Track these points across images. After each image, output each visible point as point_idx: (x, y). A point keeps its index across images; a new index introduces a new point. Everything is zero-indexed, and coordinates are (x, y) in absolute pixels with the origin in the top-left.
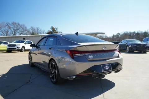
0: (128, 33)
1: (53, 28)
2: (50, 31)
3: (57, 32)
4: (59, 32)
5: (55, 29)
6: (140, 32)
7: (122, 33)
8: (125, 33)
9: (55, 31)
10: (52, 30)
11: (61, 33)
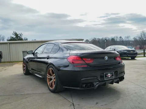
0: (97, 39)
1: (16, 34)
2: (13, 37)
3: (22, 39)
4: (24, 39)
5: (19, 36)
6: (107, 39)
7: (90, 39)
8: (93, 40)
9: (19, 37)
10: (15, 37)
11: (27, 40)
